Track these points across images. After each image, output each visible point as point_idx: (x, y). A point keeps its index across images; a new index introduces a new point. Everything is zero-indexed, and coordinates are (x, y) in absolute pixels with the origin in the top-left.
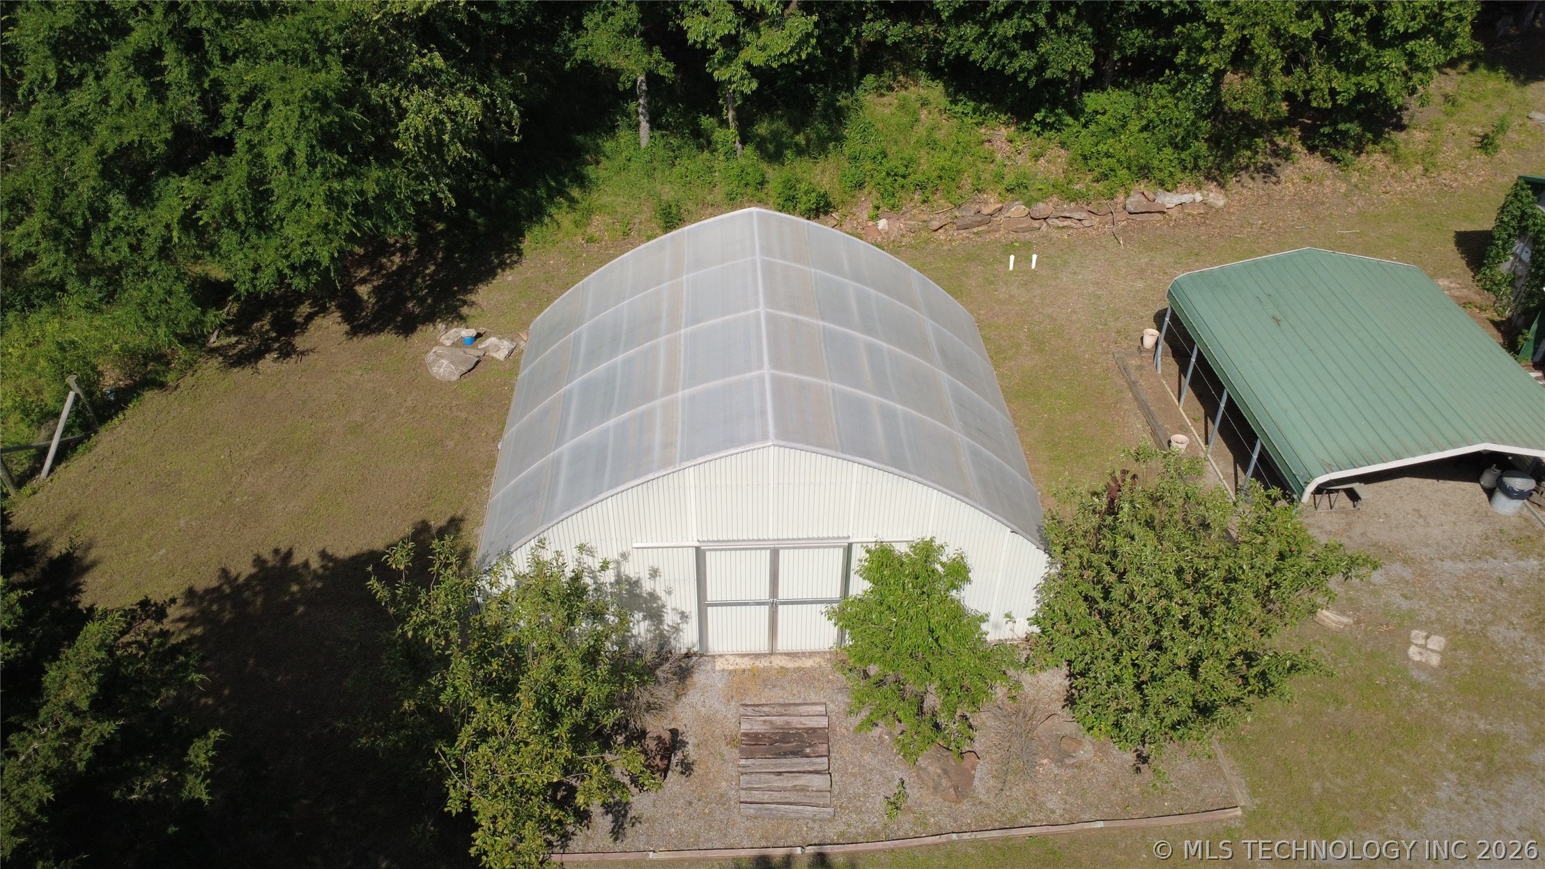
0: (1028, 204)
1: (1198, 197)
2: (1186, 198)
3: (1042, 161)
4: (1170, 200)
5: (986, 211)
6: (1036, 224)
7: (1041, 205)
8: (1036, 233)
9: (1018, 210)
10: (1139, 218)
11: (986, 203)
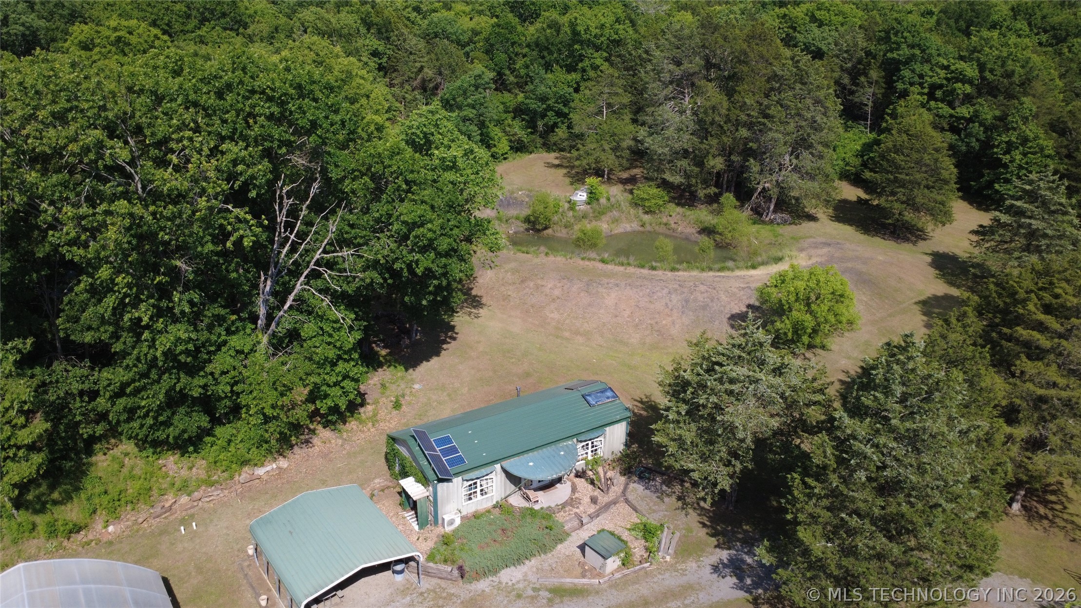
0: (189, 495)
1: (274, 466)
2: (268, 468)
3: (194, 469)
4: (260, 471)
5: (167, 505)
6: (195, 504)
7: (196, 493)
8: (196, 508)
9: (184, 499)
10: (248, 484)
11: (167, 500)
